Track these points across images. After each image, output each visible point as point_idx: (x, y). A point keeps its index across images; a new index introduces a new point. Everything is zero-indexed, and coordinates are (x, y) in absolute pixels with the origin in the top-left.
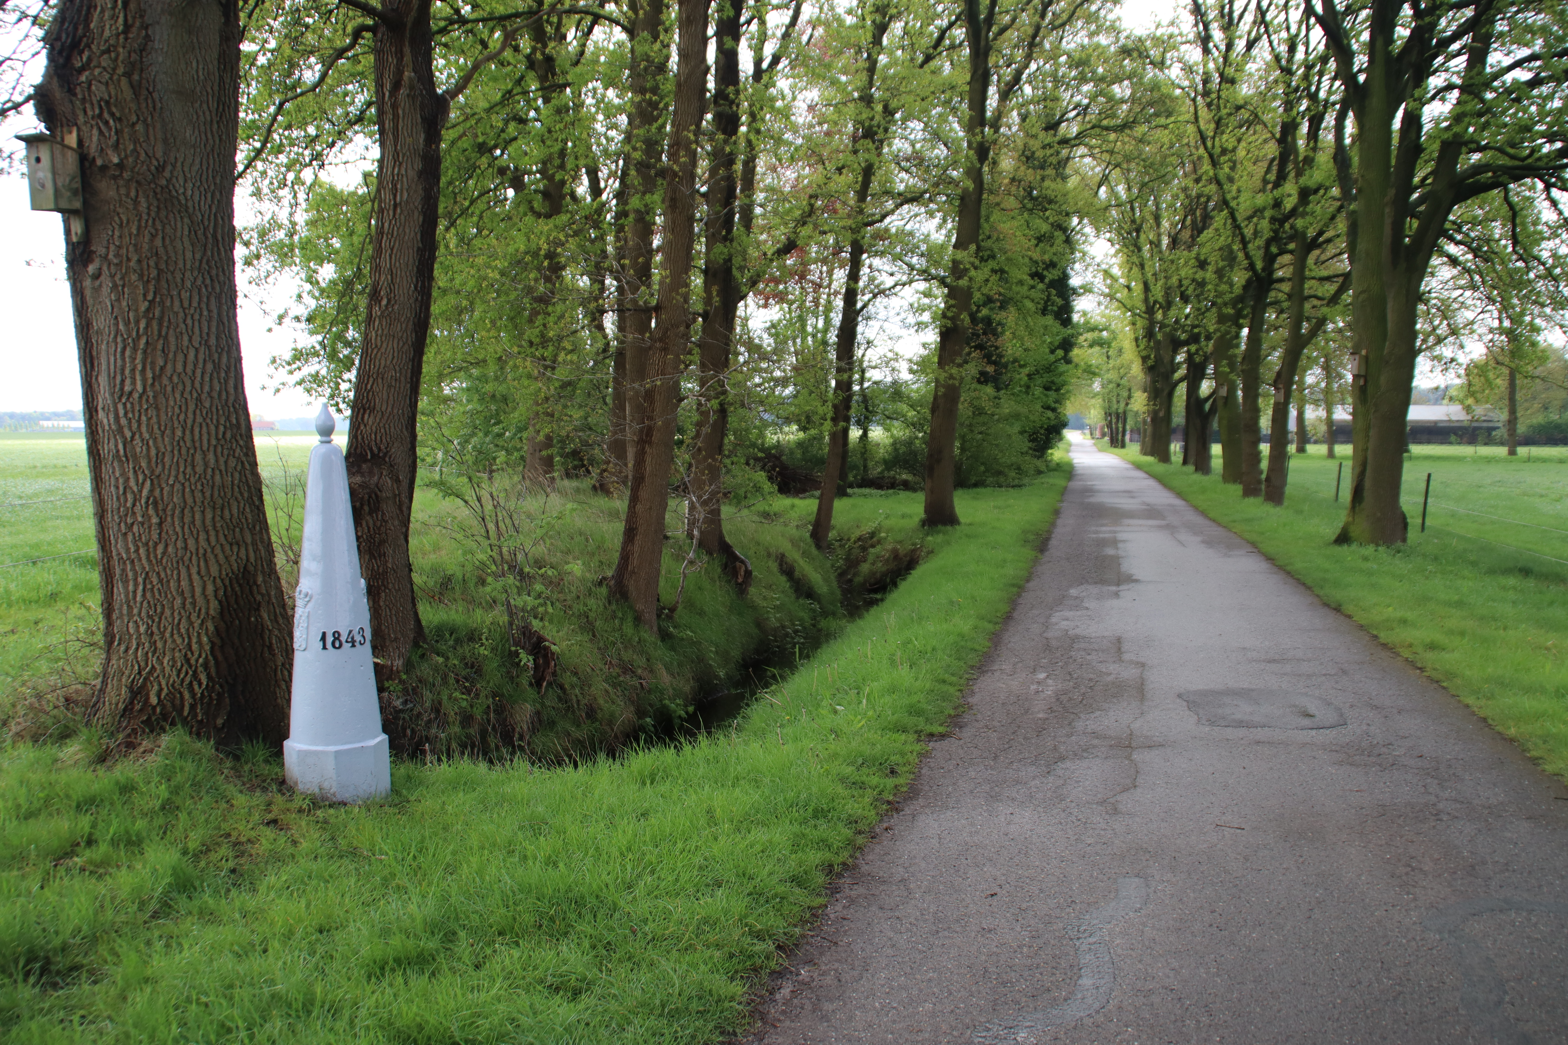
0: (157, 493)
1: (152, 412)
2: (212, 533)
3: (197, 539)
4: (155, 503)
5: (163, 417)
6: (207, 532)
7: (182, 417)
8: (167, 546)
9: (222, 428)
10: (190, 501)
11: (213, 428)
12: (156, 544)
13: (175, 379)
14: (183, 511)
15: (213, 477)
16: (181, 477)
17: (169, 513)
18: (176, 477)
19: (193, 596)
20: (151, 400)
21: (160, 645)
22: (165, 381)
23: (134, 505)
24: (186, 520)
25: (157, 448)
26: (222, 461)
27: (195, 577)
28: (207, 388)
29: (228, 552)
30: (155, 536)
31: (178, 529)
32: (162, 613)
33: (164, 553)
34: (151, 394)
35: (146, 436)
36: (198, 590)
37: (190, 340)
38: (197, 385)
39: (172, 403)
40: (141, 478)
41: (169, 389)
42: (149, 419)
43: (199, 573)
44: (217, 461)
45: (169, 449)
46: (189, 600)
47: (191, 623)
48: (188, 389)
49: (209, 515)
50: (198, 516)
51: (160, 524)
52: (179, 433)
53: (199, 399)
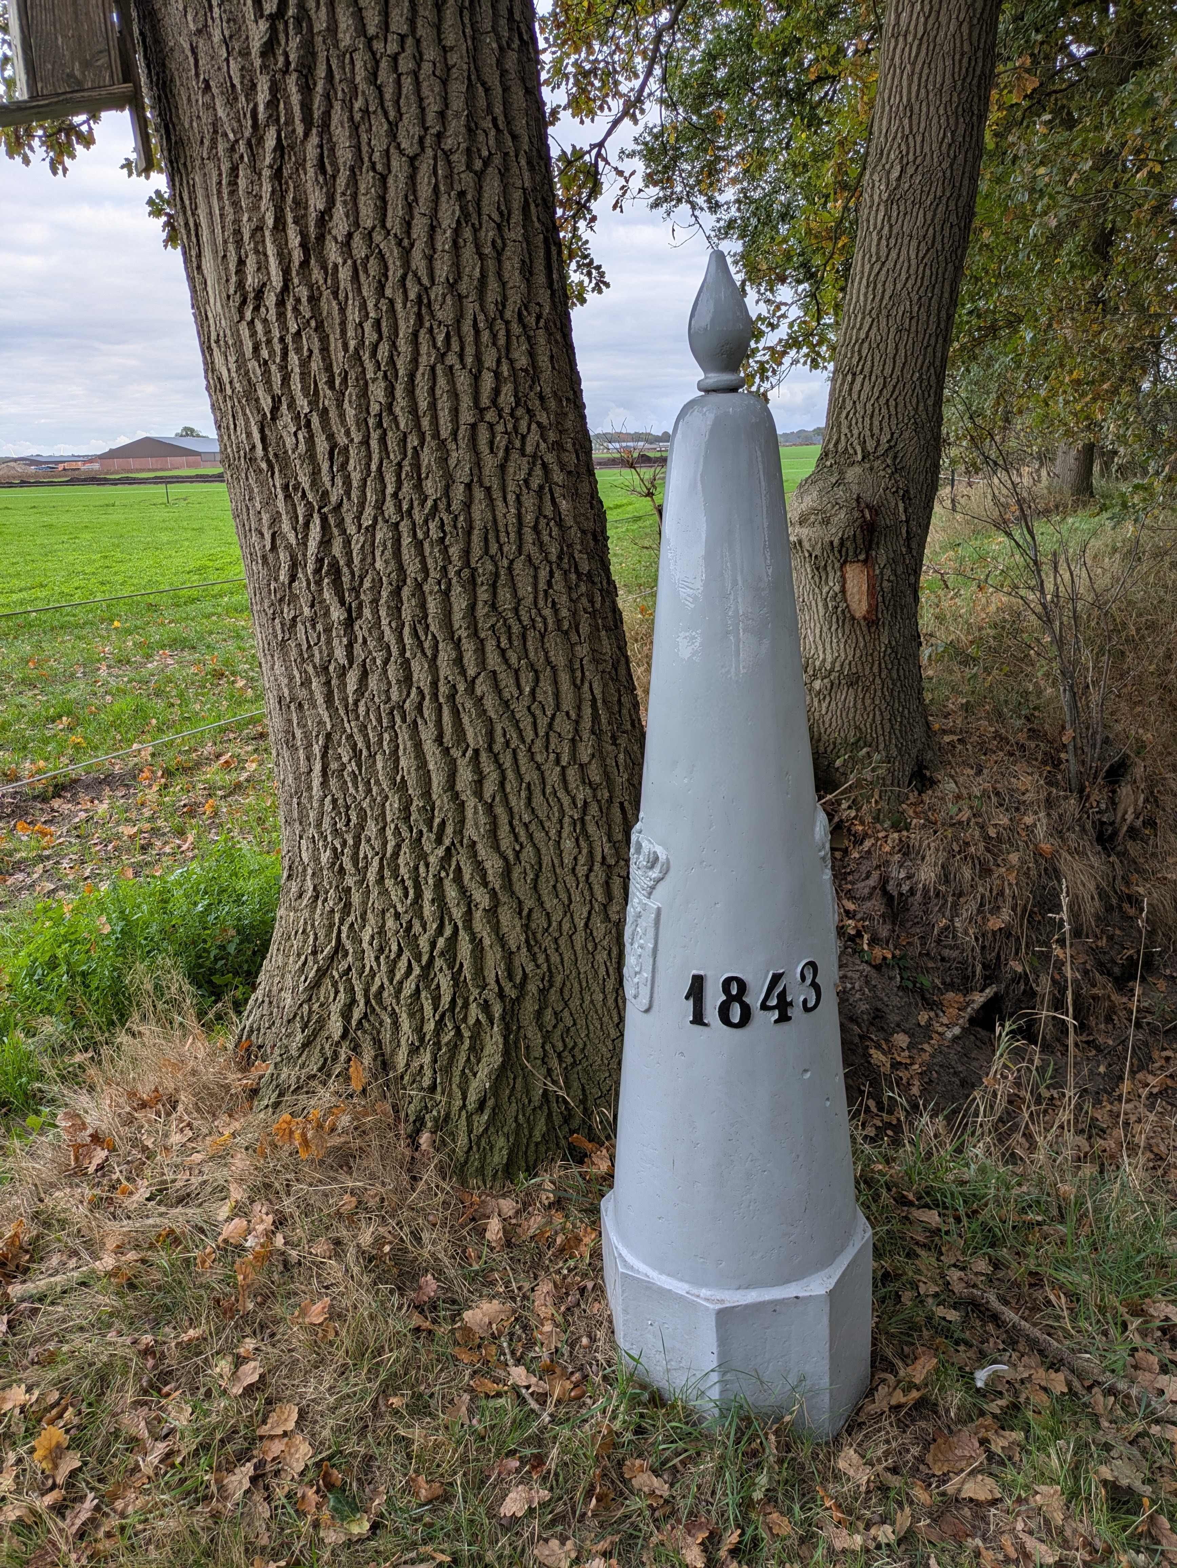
0: (337, 548)
1: (311, 341)
2: (468, 647)
3: (433, 661)
4: (335, 571)
5: (338, 356)
6: (457, 645)
7: (384, 350)
8: (364, 675)
9: (488, 381)
10: (412, 569)
11: (463, 380)
12: (343, 673)
13: (359, 249)
14: (397, 593)
15: (468, 505)
16: (389, 507)
17: (366, 598)
18: (379, 506)
19: (427, 794)
20: (306, 310)
21: (356, 898)
22: (333, 254)
23: (293, 578)
24: (407, 614)
25: (330, 437)
26: (490, 463)
27: (430, 748)
28: (443, 270)
29: (509, 691)
30: (340, 654)
31: (389, 637)
32: (361, 827)
33: (360, 691)
34: (303, 293)
35: (303, 404)
36: (437, 781)
37: (392, 133)
38: (418, 261)
39: (353, 315)
40: (301, 511)
41: (344, 274)
42: (305, 364)
43: (439, 739)
44: (478, 464)
45: (357, 437)
46: (417, 803)
47: (423, 856)
48: (395, 272)
49: (459, 604)
50: (433, 606)
51: (349, 623)
52: (377, 392)
53: (423, 303)
